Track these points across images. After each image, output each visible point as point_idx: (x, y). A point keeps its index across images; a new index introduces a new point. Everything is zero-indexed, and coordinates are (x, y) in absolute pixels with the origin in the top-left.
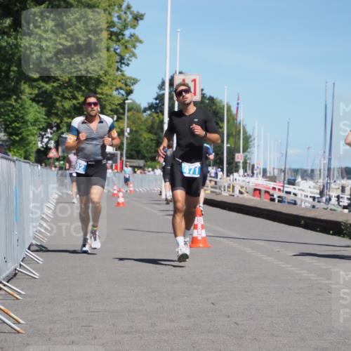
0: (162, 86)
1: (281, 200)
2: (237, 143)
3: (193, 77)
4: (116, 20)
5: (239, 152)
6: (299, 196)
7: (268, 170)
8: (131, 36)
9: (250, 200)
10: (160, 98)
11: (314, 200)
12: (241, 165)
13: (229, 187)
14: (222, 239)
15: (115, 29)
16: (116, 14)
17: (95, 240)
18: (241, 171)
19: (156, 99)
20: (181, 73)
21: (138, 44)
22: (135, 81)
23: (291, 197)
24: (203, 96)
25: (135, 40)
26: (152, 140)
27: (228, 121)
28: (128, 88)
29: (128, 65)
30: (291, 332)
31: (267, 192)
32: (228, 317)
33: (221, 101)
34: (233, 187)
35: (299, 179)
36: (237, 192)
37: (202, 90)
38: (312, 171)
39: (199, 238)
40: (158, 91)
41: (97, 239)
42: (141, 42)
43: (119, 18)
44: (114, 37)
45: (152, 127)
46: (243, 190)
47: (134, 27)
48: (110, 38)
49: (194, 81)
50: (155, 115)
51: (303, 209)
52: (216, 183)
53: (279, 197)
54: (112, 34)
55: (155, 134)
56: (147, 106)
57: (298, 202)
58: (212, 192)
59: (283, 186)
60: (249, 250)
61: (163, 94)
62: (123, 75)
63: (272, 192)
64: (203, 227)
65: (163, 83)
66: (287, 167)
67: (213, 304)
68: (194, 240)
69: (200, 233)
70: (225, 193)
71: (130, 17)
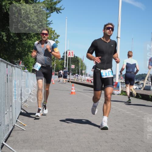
0: (64, 54)
2: (83, 68)
4: (53, 37)
5: (83, 70)
7: (91, 75)
8: (56, 41)
9: (86, 82)
10: (64, 56)
12: (84, 73)
13: (81, 79)
17: (45, 109)
18: (84, 75)
20: (69, 50)
24: (74, 56)
27: (81, 63)
31: (90, 80)
32: (80, 112)
33: (79, 58)
34: (82, 79)
36: (83, 81)
41: (47, 109)
42: (59, 42)
43: (53, 36)
45: (62, 64)
46: (84, 80)
47: (57, 38)
49: (72, 52)
50: (62, 61)
55: (62, 66)
60: (86, 95)
63: (91, 80)
64: (74, 89)
65: (64, 53)
67: (77, 109)
68: (72, 93)
69: (73, 91)
70: (80, 81)
71: (56, 36)
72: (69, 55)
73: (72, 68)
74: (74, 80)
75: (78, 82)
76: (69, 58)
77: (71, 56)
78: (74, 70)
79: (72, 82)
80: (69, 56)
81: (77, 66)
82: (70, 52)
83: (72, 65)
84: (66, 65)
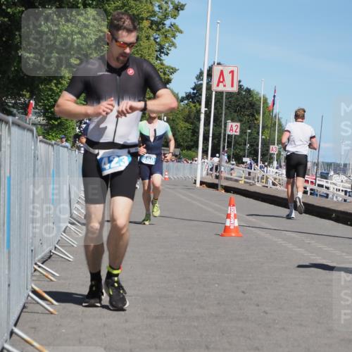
0: (200, 77)
1: (313, 193)
2: (272, 135)
3: (231, 69)
4: (157, 9)
5: (274, 144)
6: (331, 189)
8: (172, 25)
10: (198, 88)
11: (346, 194)
12: (275, 156)
13: (262, 178)
14: (253, 229)
15: (155, 19)
16: (157, 4)
18: (275, 163)
19: (194, 89)
20: (219, 64)
21: (177, 34)
22: (174, 71)
23: (324, 190)
24: (240, 87)
25: (175, 30)
26: (188, 129)
27: (264, 114)
28: (166, 77)
29: (167, 54)
30: (319, 323)
32: (258, 305)
33: (258, 94)
34: (267, 178)
35: (332, 173)
36: (270, 184)
37: (240, 82)
38: (345, 165)
39: (232, 227)
40: (196, 81)
42: (180, 32)
43: (160, 7)
44: (154, 26)
45: (189, 116)
46: (276, 182)
47: (174, 17)
48: (150, 27)
49: (232, 72)
50: (192, 105)
51: (335, 202)
52: (249, 173)
53: (311, 190)
54: (152, 23)
55: (192, 123)
56: (184, 95)
57: (330, 196)
58: (245, 182)
59: (315, 179)
60: (280, 241)
61: (202, 84)
62: (162, 64)
64: (235, 216)
65: (201, 73)
66: (320, 160)
67: (243, 292)
68: (227, 229)
69: (233, 223)
70: (258, 185)
71: (171, 6)
72: (219, 82)
73: (229, 132)
74: (237, 181)
75: (252, 189)
76: (219, 94)
77: (228, 87)
78: (236, 143)
79: (227, 189)
80: (221, 88)
81: (250, 128)
82: (222, 73)
83: (230, 124)
84: (207, 123)
